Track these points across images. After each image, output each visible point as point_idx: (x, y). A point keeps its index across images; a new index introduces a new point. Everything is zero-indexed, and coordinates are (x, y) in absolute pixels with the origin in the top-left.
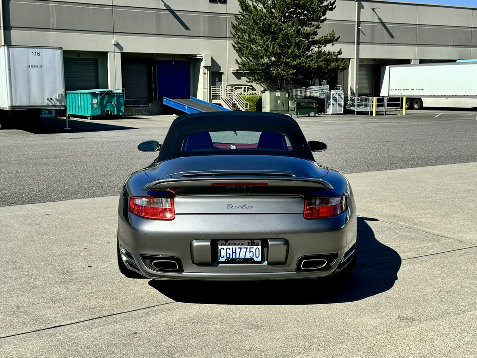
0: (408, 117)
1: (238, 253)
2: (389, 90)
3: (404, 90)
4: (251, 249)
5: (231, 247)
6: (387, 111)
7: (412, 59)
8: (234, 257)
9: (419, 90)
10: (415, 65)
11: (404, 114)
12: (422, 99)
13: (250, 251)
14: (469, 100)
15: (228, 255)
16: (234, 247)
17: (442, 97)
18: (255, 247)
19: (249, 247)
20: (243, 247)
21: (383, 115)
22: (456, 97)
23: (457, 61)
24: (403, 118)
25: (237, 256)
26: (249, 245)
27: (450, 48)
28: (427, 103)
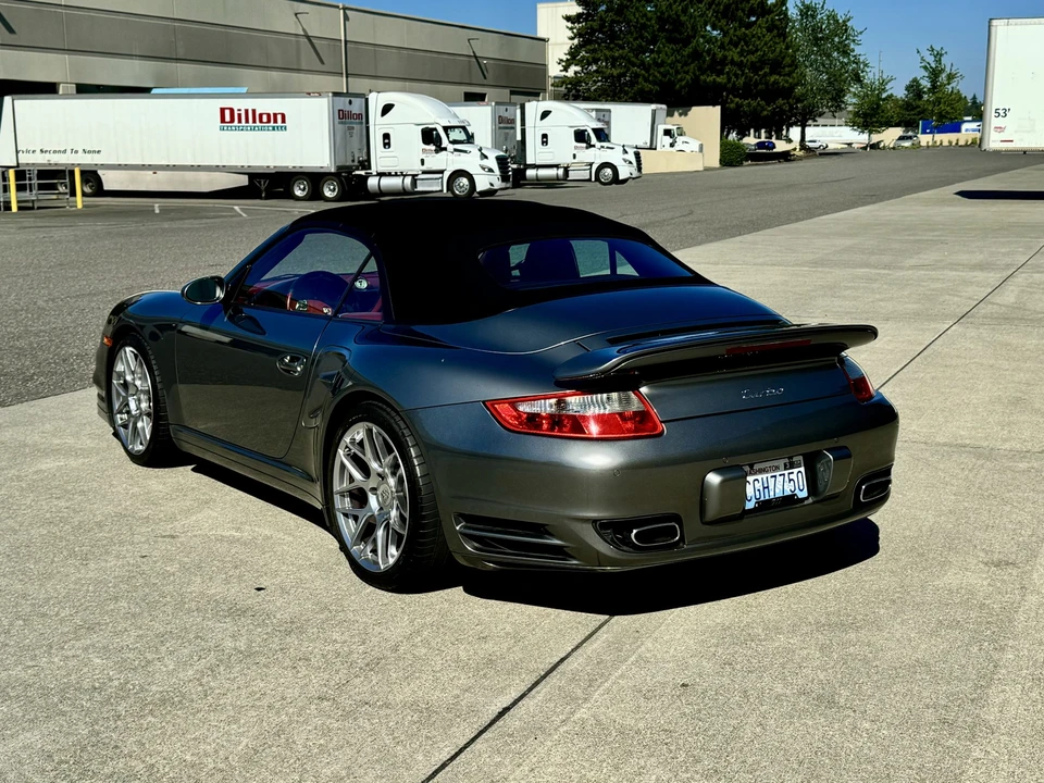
0: (88, 213)
1: (771, 487)
2: (17, 152)
3: (55, 152)
4: (791, 476)
5: (759, 477)
6: (38, 200)
7: (59, 83)
8: (767, 498)
9: (89, 152)
10: (67, 96)
11: (80, 206)
12: (100, 172)
13: (790, 480)
14: (203, 175)
15: (757, 493)
16: (764, 476)
17: (143, 167)
18: (796, 471)
19: (786, 472)
20: (777, 474)
21: (32, 208)
22: (175, 168)
23: (154, 91)
24: (78, 215)
25: (772, 493)
26: (785, 469)
27: (137, 63)
28: (110, 181)
